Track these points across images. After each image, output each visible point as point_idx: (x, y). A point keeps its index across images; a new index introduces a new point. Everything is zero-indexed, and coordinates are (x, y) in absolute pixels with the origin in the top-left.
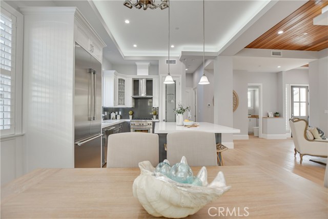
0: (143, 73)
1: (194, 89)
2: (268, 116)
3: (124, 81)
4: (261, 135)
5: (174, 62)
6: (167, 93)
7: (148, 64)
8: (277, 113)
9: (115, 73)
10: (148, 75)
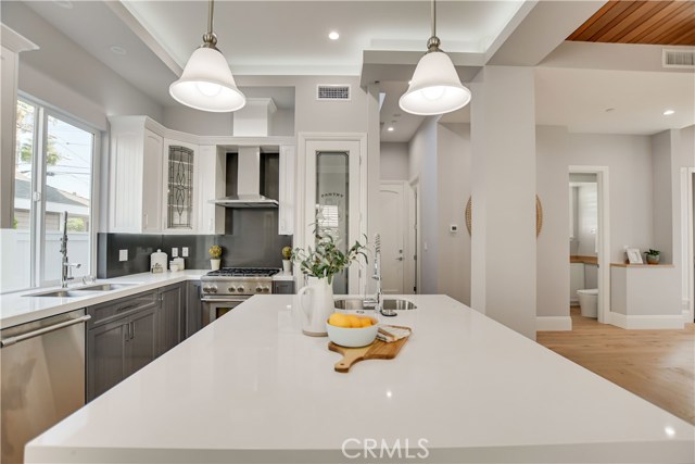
1: (412, 185)
2: (627, 262)
3: (191, 153)
4: (606, 316)
5: (341, 93)
6: (321, 193)
7: (266, 102)
8: (653, 253)
9: (147, 126)
10: (265, 135)
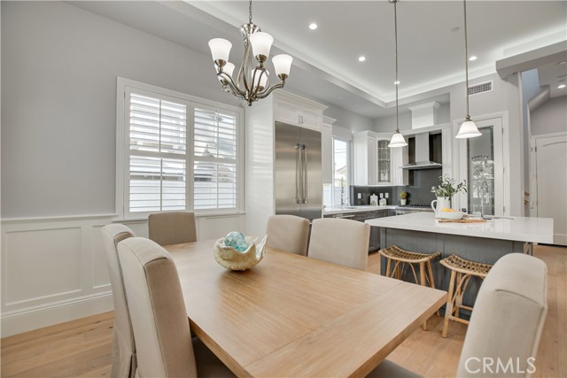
0: (423, 124)
3: (388, 142)
5: (486, 87)
7: (432, 104)
9: (368, 135)
10: (432, 125)
